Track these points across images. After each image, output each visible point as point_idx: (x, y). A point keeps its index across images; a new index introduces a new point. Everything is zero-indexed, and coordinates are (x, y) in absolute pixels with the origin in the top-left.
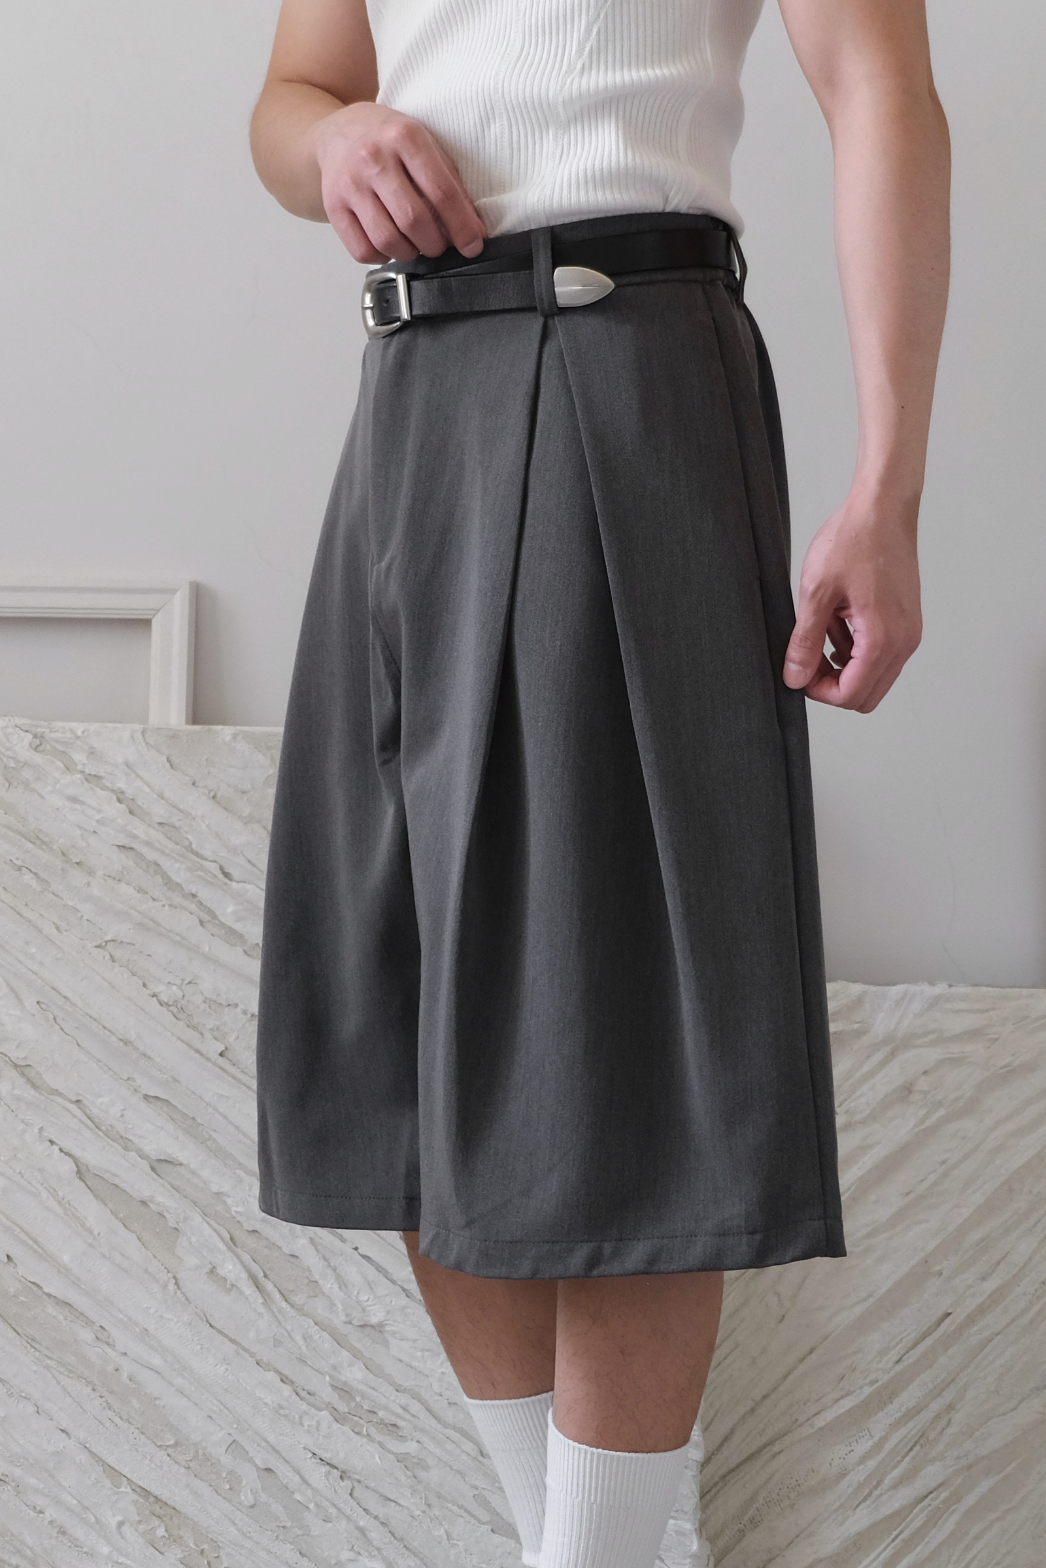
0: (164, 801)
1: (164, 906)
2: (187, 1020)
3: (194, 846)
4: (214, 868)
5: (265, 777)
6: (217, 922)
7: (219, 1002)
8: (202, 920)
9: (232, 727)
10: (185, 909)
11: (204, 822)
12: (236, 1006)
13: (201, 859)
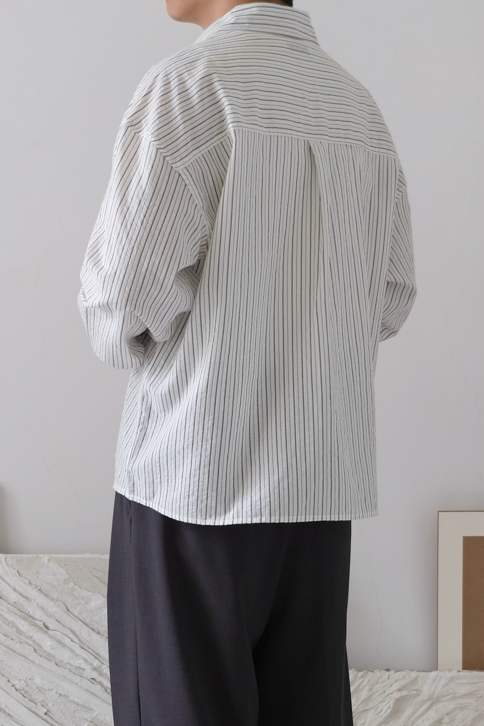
0: (16, 592)
1: (17, 642)
2: (29, 697)
3: (31, 613)
4: (40, 624)
5: (64, 579)
6: (43, 650)
7: (44, 688)
8: (35, 648)
9: (48, 555)
10: (27, 643)
11: (35, 602)
12: (53, 690)
13: (34, 619)
